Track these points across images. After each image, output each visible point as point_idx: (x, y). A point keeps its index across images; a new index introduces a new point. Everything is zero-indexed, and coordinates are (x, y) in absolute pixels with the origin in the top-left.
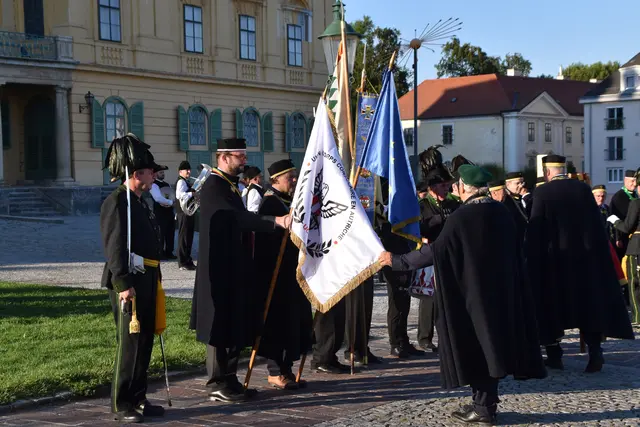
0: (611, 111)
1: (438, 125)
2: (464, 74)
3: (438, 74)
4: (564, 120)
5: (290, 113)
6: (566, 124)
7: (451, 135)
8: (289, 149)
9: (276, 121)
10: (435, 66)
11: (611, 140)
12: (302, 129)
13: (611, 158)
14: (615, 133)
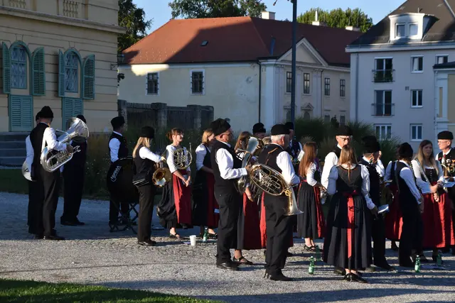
0: (380, 62)
1: (187, 71)
2: (202, 15)
3: (173, 13)
4: (323, 71)
5: (63, 51)
6: (326, 75)
7: (201, 83)
8: (63, 94)
9: (48, 60)
10: (170, 5)
11: (379, 93)
12: (75, 71)
13: (379, 113)
14: (384, 86)
